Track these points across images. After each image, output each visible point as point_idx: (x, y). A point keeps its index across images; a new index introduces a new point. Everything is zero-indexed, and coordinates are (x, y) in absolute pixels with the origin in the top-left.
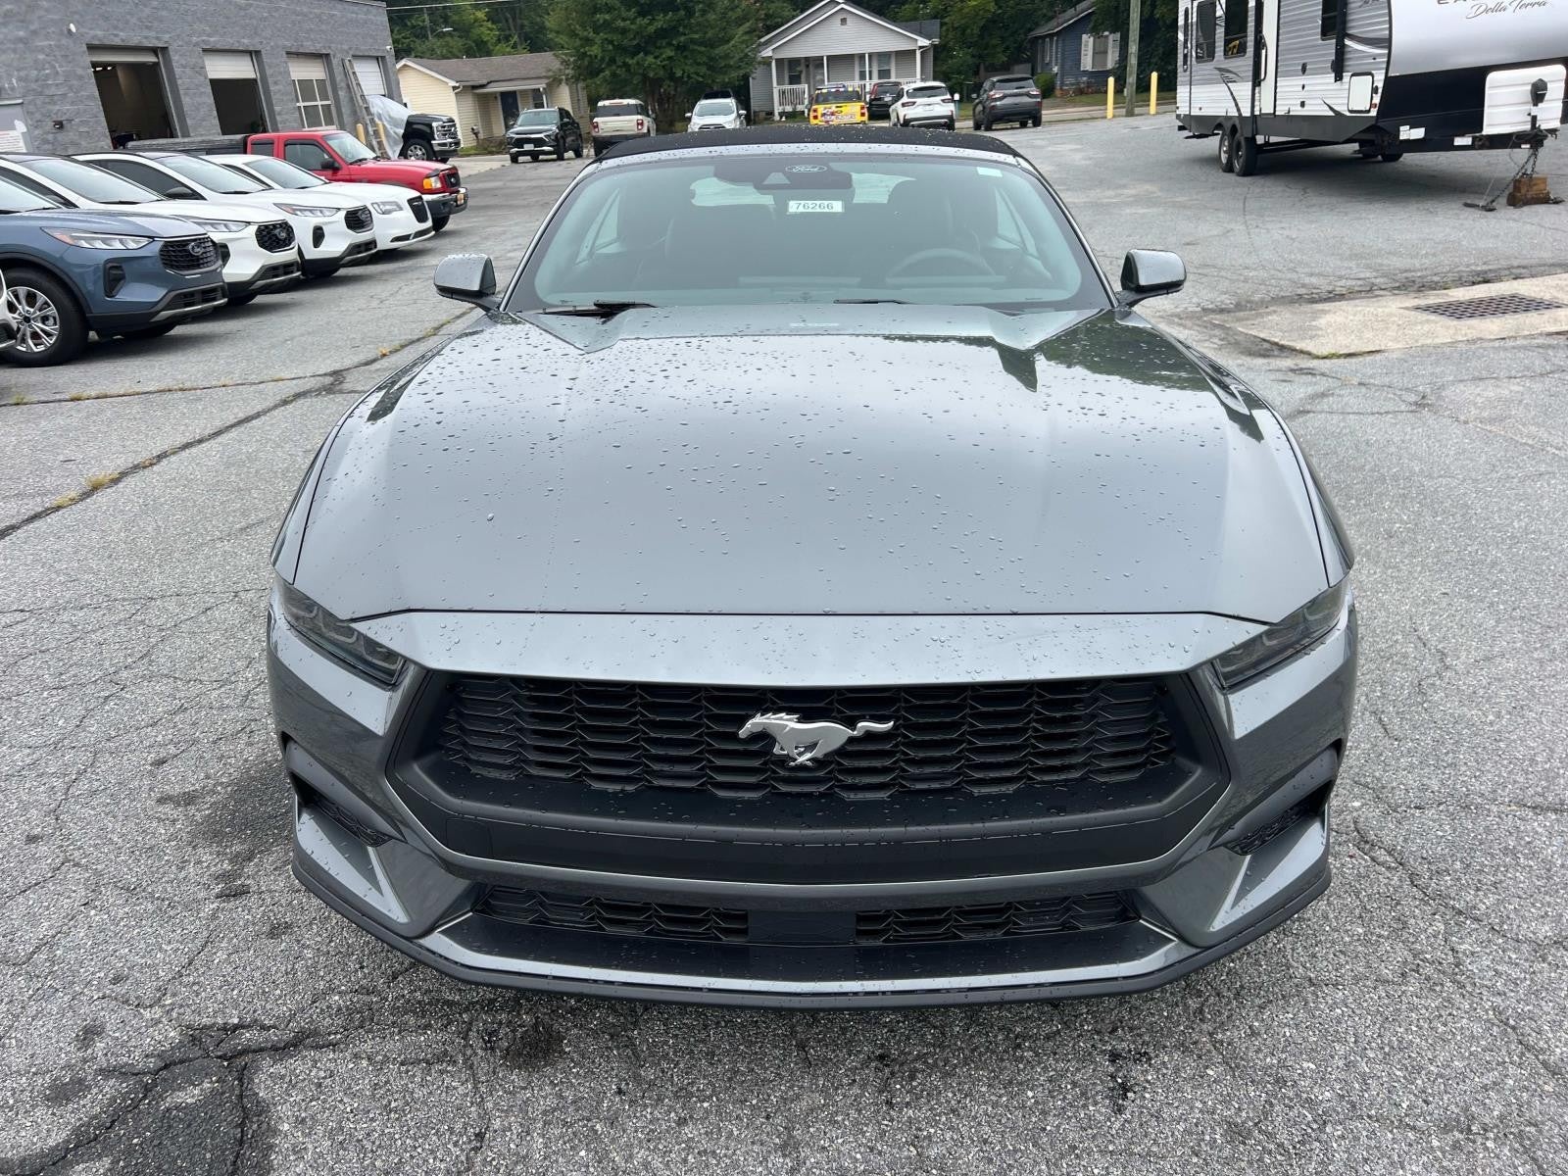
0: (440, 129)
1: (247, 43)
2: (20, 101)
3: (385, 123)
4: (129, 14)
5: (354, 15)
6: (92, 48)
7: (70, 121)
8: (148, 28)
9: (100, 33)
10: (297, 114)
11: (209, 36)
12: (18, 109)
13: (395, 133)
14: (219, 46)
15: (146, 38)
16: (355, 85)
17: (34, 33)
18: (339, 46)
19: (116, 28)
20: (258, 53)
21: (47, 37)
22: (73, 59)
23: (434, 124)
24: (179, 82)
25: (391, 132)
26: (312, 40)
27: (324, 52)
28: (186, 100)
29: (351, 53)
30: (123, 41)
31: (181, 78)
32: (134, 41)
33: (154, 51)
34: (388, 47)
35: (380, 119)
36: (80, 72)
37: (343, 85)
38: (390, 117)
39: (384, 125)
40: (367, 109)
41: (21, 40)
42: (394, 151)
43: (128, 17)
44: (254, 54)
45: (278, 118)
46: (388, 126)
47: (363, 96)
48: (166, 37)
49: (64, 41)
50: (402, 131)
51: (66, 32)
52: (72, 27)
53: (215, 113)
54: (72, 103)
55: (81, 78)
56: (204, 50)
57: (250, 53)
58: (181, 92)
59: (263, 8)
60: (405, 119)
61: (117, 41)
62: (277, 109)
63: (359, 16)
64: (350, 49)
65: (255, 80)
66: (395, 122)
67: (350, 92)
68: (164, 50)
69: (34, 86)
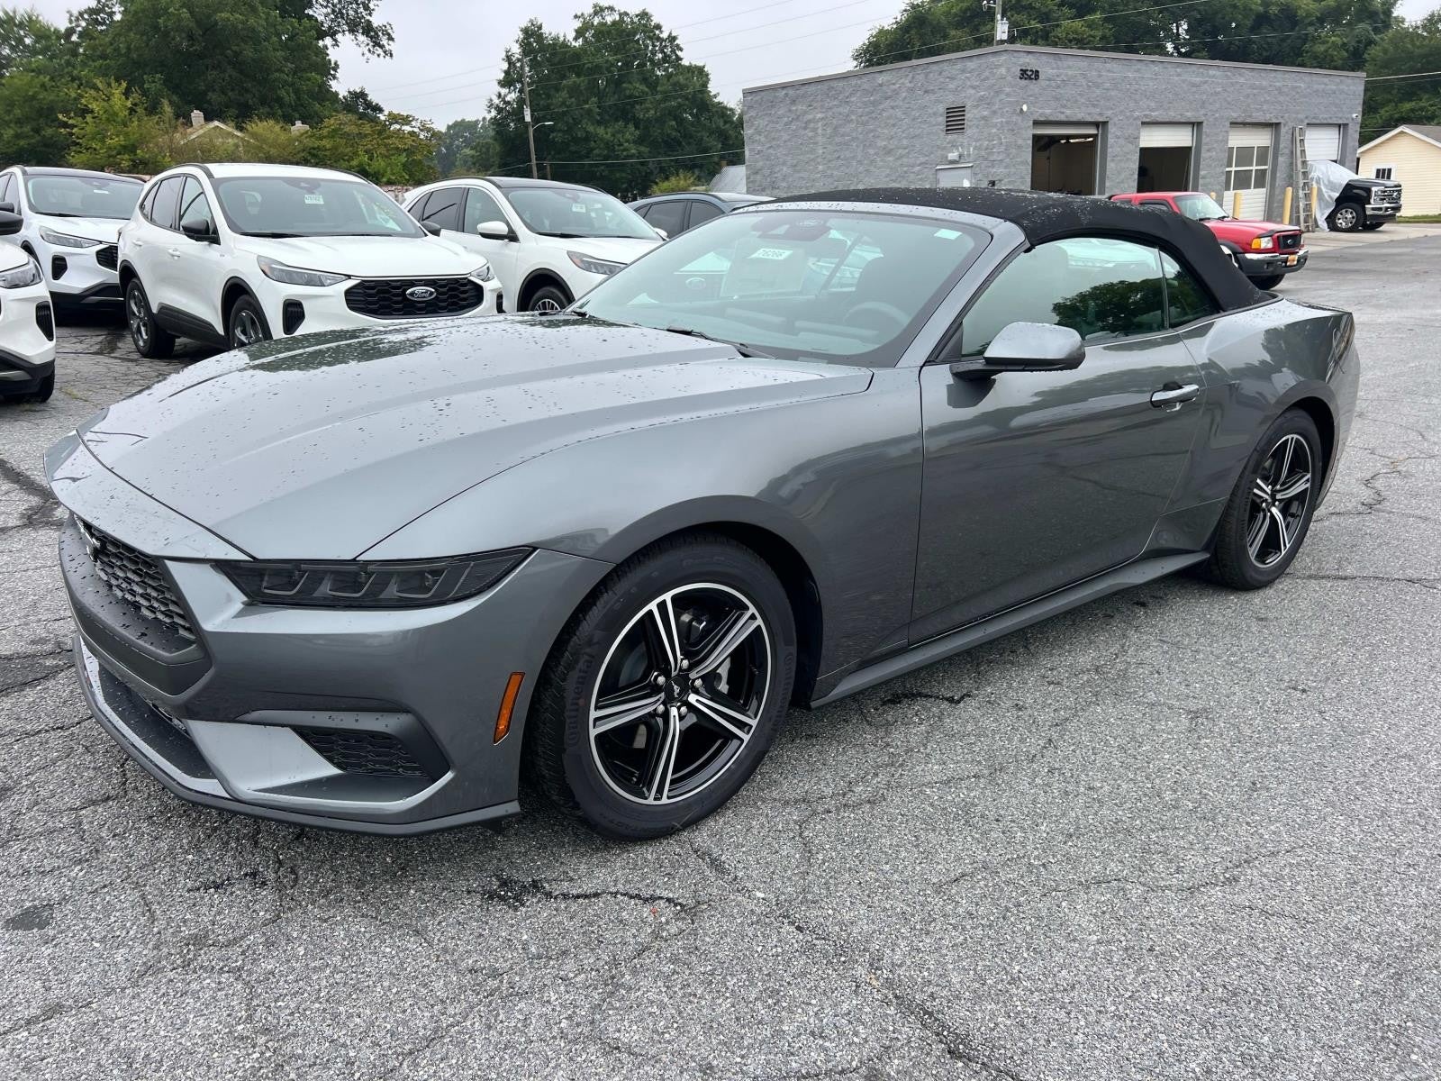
0: (1380, 193)
1: (1190, 115)
2: (970, 165)
3: (1322, 187)
4: (1079, 94)
5: (1323, 86)
6: (1036, 123)
7: (1000, 181)
8: (1094, 106)
9: (1048, 111)
10: (1224, 178)
11: (1152, 110)
12: (969, 171)
13: (1330, 196)
14: (1160, 120)
15: (1089, 114)
16: (1299, 152)
17: (995, 112)
18: (1294, 116)
19: (1064, 107)
20: (1200, 124)
21: (1002, 116)
22: (1018, 133)
23: (1374, 189)
24: (1109, 150)
25: (1326, 196)
26: (1263, 111)
27: (1274, 121)
28: (1110, 166)
29: (1307, 121)
30: (1067, 117)
31: (1111, 147)
32: (1080, 116)
33: (1096, 124)
34: (1354, 115)
35: (1318, 182)
36: (1020, 142)
37: (1287, 151)
38: (1329, 181)
39: (1319, 189)
40: (1305, 174)
41: (984, 118)
42: (1323, 214)
43: (1079, 97)
44: (1196, 125)
45: (1201, 181)
46: (1324, 190)
47: (1304, 163)
48: (1109, 113)
49: (1014, 118)
50: (1338, 195)
51: (1018, 111)
52: (1025, 108)
53: (1136, 176)
54: (1006, 167)
55: (1020, 147)
56: (1143, 123)
57: (1193, 124)
58: (1109, 159)
59: (1218, 84)
60: (1345, 183)
61: (1062, 118)
62: (1202, 173)
63: (1329, 87)
64: (1307, 118)
65: (1190, 148)
66: (1332, 186)
67: (1292, 158)
68: (1105, 123)
69: (983, 153)
